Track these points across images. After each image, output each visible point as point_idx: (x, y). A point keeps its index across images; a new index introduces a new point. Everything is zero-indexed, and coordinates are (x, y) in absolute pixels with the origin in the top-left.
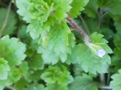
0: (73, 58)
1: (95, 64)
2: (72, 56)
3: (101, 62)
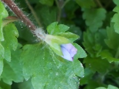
0: (16, 72)
1: (56, 79)
2: (14, 69)
3: (66, 74)
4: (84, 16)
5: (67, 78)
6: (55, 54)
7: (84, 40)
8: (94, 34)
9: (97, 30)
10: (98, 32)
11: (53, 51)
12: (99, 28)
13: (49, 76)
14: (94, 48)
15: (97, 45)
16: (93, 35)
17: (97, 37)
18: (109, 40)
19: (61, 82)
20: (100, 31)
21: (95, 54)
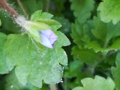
1: (39, 68)
4: (72, 7)
5: (51, 66)
6: (34, 41)
7: (72, 31)
8: (83, 25)
9: (85, 21)
10: (86, 23)
11: (32, 38)
12: (87, 20)
13: (33, 65)
14: (82, 39)
15: (86, 36)
16: (81, 26)
17: (86, 29)
18: (96, 29)
19: (45, 71)
20: (88, 22)
21: (83, 46)
